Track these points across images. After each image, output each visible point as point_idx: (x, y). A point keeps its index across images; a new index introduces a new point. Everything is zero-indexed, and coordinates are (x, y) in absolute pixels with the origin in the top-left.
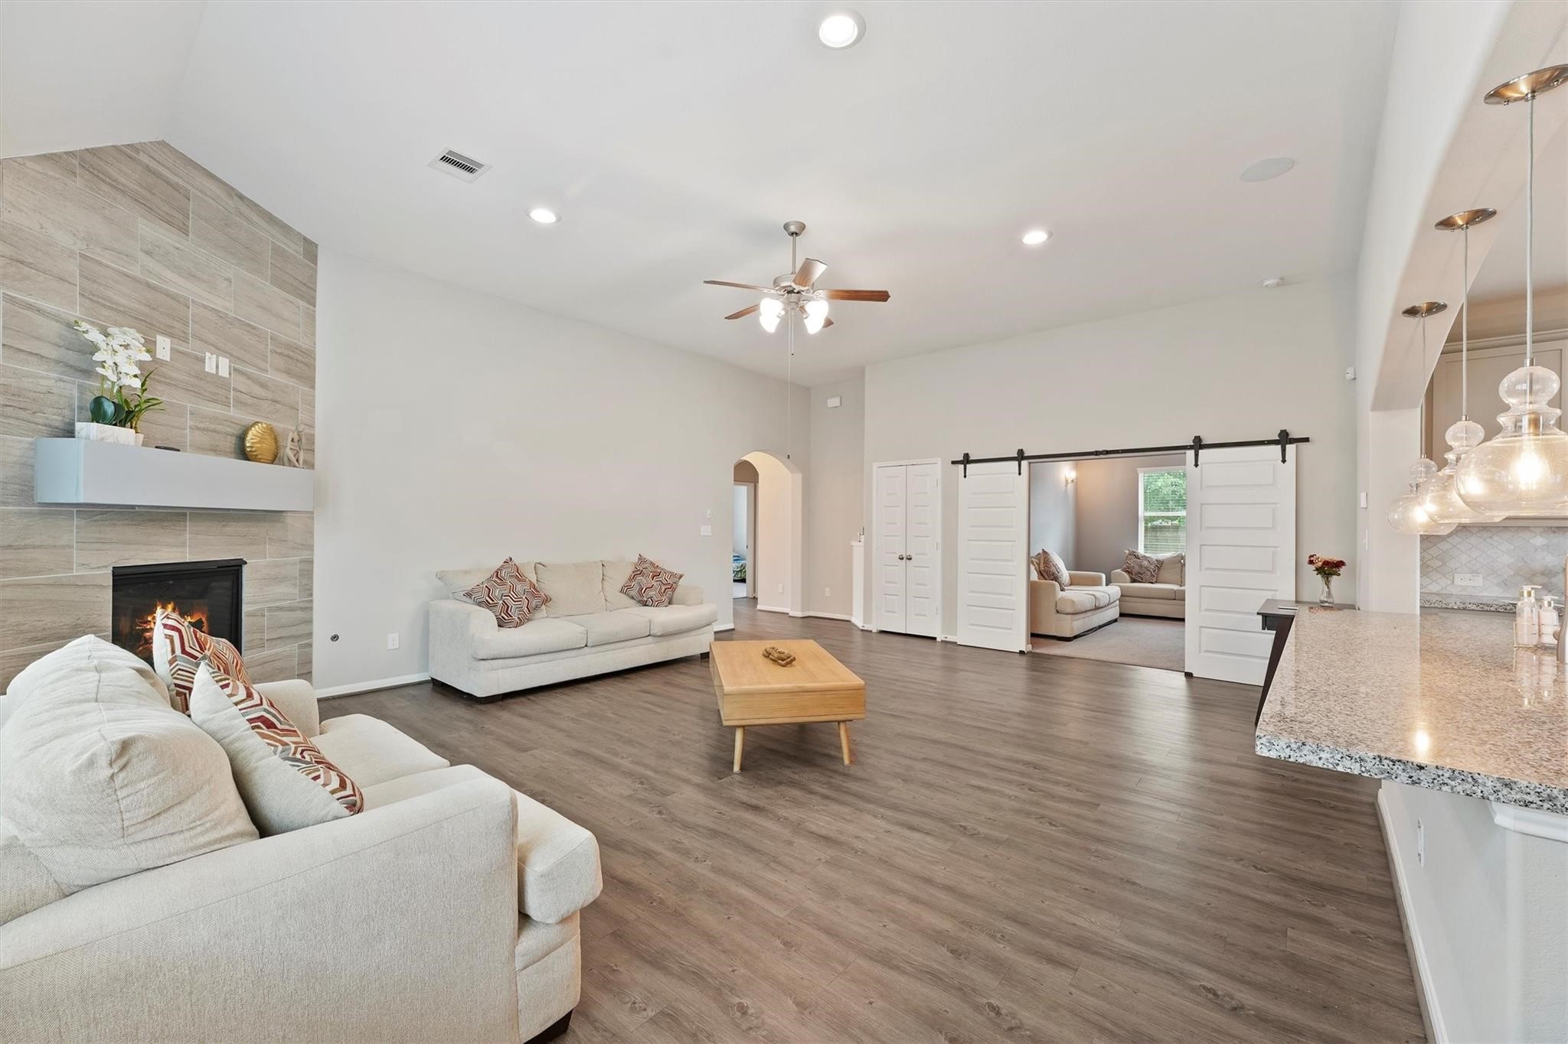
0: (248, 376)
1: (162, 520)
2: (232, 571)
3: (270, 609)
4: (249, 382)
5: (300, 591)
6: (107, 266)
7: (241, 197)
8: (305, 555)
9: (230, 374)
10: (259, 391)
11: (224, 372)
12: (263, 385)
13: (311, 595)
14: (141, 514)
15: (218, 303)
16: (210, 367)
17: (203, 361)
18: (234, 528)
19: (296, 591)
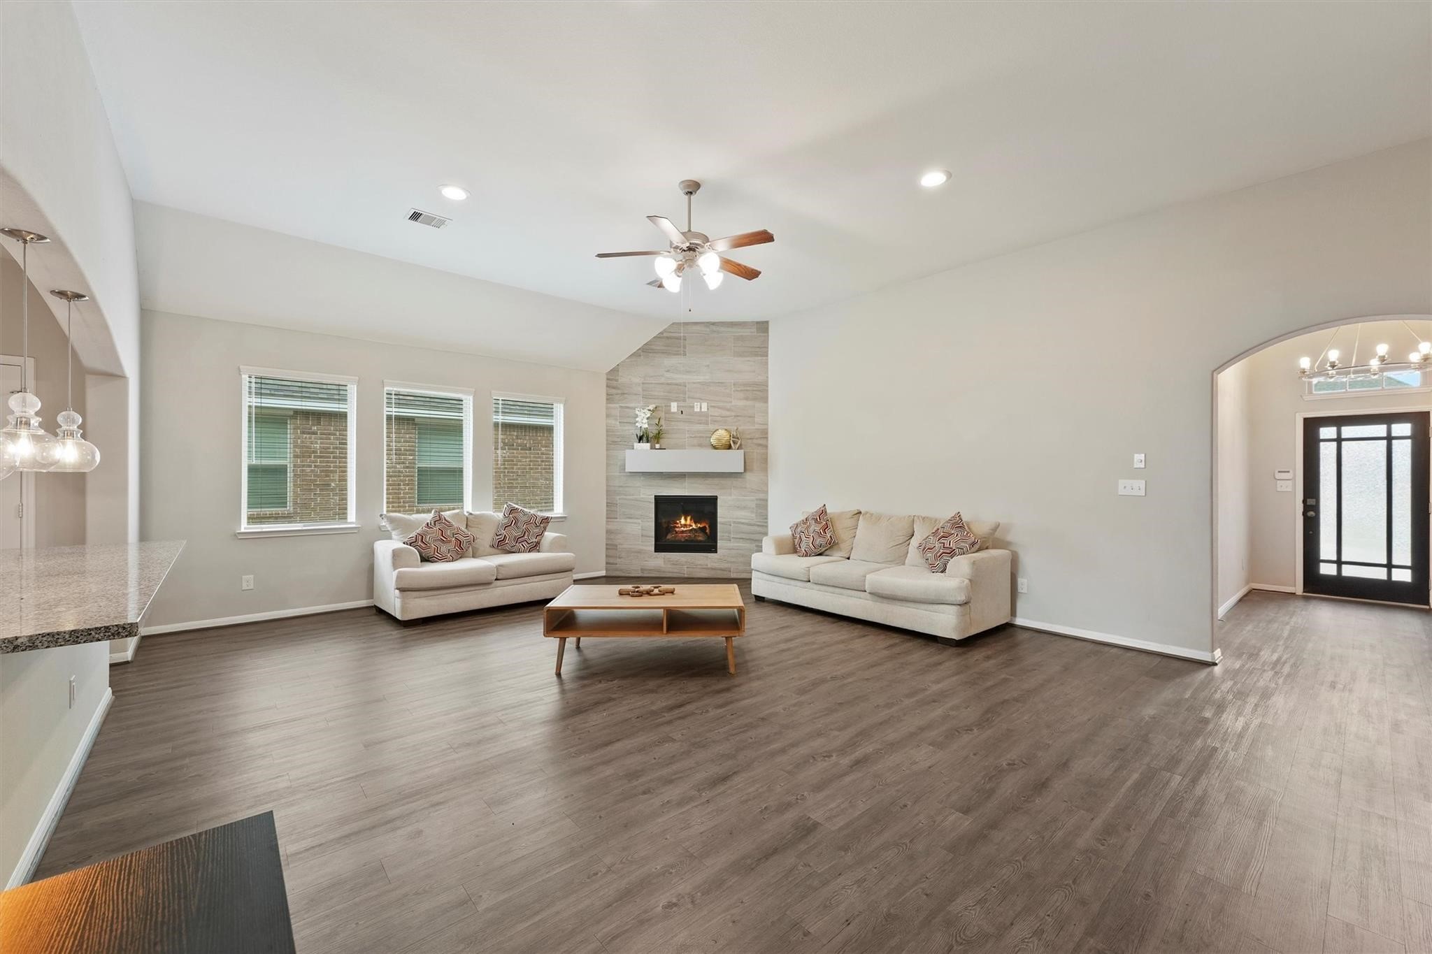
0: (719, 408)
1: (674, 477)
2: (713, 501)
3: (734, 522)
4: (719, 410)
5: (756, 516)
6: (652, 383)
7: (713, 324)
8: (762, 496)
9: (708, 409)
10: (728, 413)
11: (704, 409)
12: (728, 410)
13: (767, 519)
14: (665, 475)
15: (701, 378)
16: (697, 409)
17: (693, 407)
18: (709, 481)
19: (753, 515)
